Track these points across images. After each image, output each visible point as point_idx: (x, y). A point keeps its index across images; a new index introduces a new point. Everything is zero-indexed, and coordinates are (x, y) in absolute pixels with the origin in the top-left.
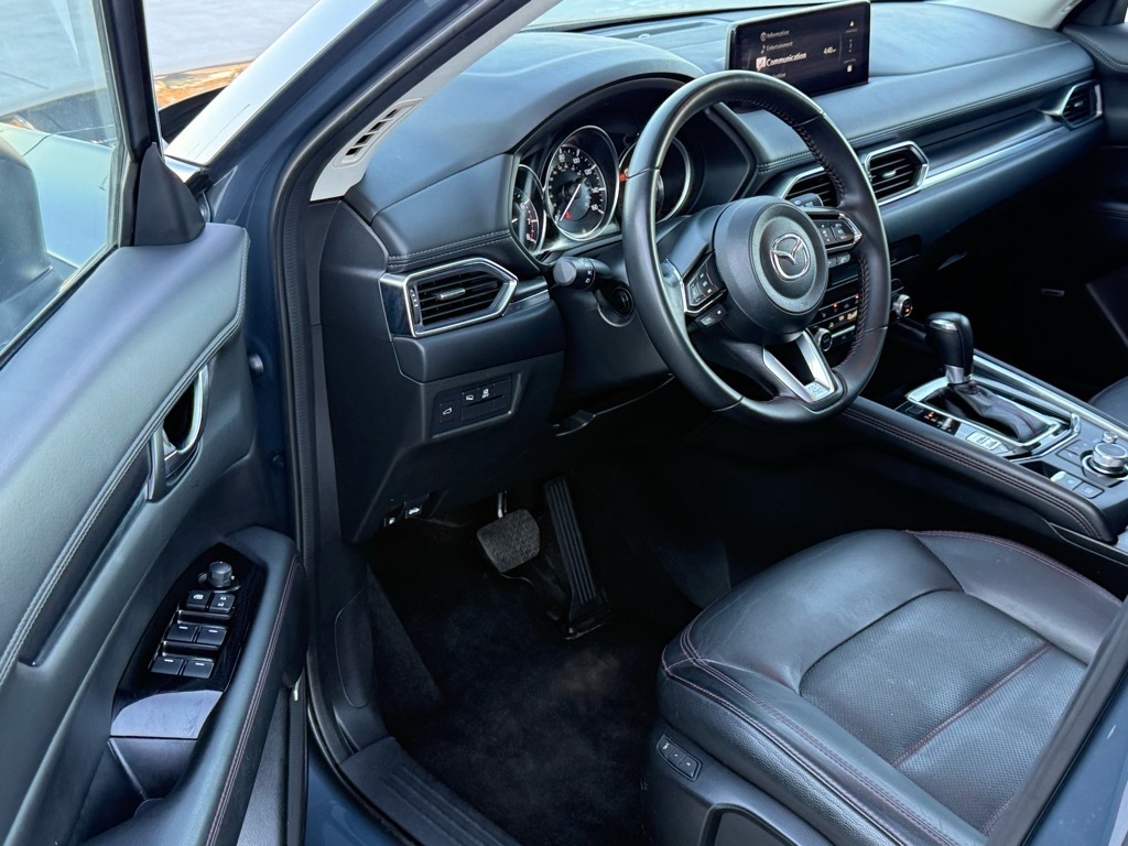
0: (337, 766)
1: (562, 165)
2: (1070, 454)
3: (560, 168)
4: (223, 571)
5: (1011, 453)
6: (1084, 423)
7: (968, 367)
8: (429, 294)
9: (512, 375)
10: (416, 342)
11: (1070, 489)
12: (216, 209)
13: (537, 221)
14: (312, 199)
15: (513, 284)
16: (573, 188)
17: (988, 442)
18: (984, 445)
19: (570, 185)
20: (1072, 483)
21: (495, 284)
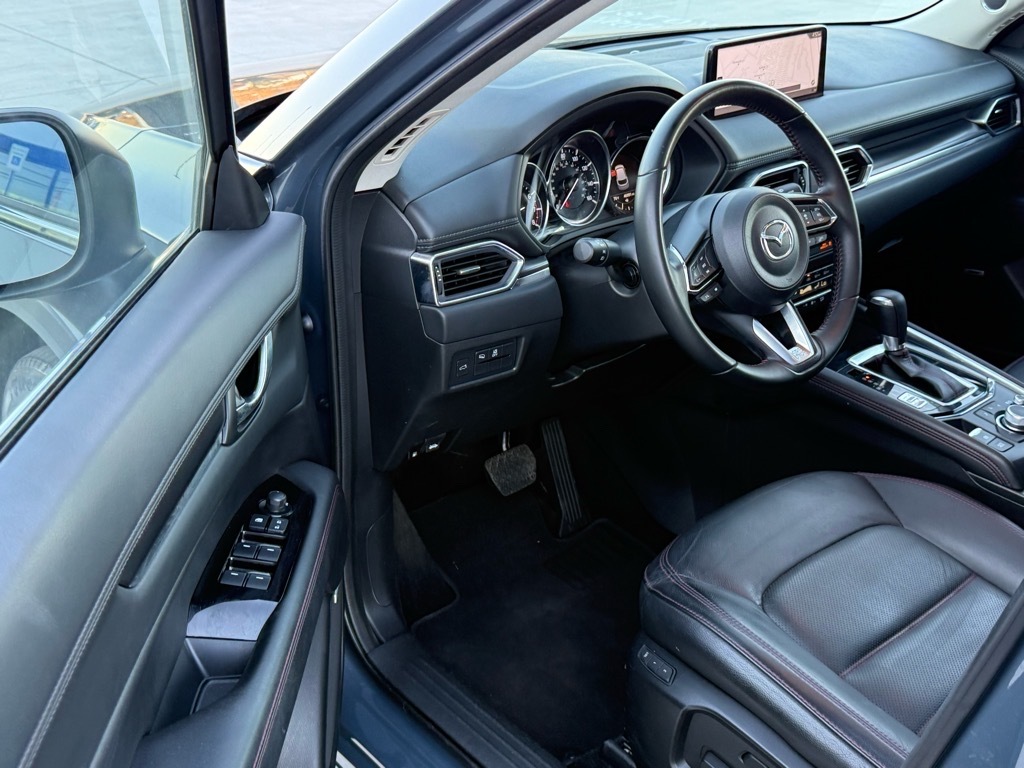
0: (366, 655)
1: (562, 162)
2: (986, 414)
3: (561, 165)
4: (279, 499)
5: (936, 411)
6: (998, 387)
7: (902, 337)
8: (451, 270)
9: (518, 338)
10: (439, 310)
11: (986, 443)
12: (278, 197)
13: (541, 209)
14: (356, 190)
15: (520, 263)
16: (571, 182)
17: (917, 401)
18: (913, 404)
19: (568, 179)
20: (987, 438)
21: (505, 262)
